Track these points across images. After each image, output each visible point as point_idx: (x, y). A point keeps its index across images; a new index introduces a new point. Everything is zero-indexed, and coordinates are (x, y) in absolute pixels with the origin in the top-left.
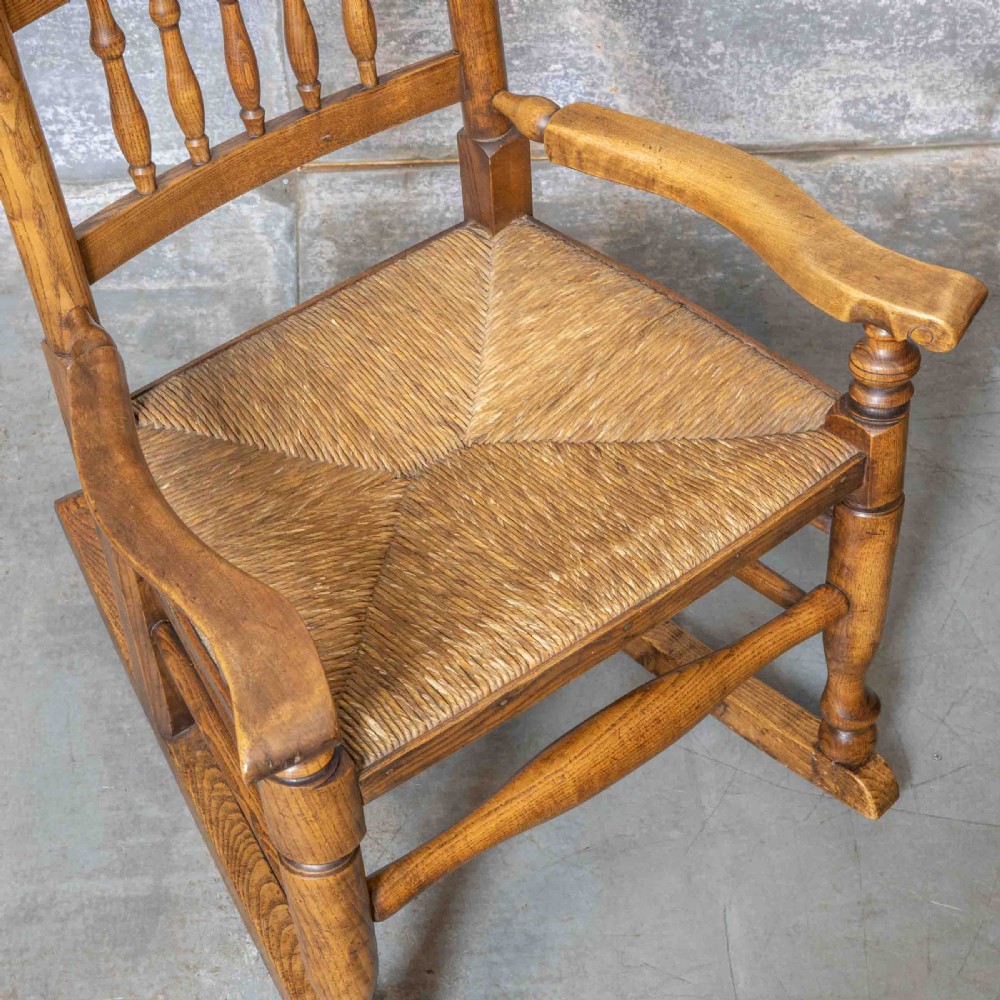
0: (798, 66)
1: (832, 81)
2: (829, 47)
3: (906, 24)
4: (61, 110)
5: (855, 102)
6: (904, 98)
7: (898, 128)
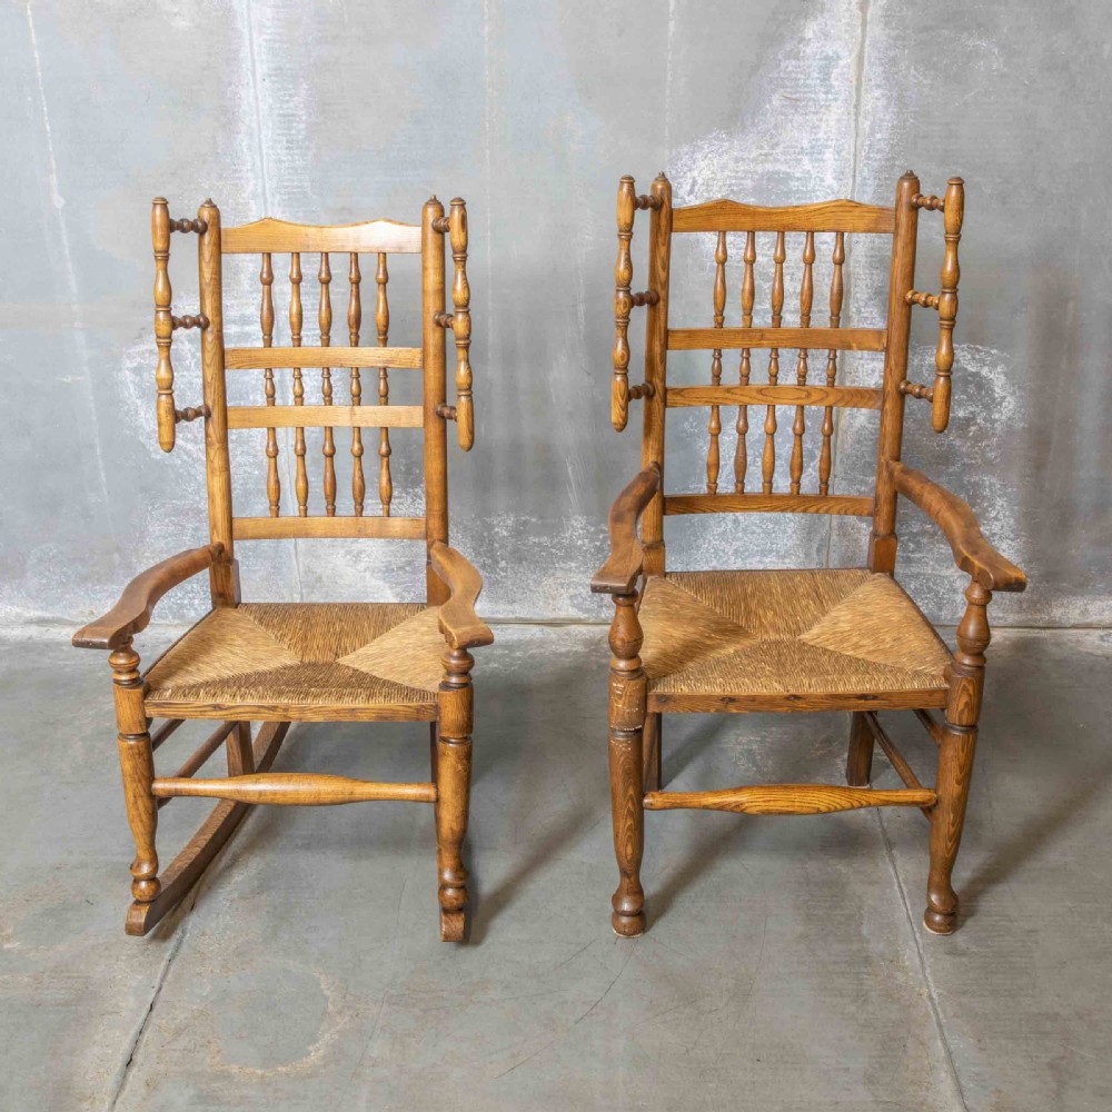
0: (544, 575)
1: (562, 585)
2: (557, 565)
3: (592, 555)
4: (195, 586)
5: (576, 596)
7: (599, 612)
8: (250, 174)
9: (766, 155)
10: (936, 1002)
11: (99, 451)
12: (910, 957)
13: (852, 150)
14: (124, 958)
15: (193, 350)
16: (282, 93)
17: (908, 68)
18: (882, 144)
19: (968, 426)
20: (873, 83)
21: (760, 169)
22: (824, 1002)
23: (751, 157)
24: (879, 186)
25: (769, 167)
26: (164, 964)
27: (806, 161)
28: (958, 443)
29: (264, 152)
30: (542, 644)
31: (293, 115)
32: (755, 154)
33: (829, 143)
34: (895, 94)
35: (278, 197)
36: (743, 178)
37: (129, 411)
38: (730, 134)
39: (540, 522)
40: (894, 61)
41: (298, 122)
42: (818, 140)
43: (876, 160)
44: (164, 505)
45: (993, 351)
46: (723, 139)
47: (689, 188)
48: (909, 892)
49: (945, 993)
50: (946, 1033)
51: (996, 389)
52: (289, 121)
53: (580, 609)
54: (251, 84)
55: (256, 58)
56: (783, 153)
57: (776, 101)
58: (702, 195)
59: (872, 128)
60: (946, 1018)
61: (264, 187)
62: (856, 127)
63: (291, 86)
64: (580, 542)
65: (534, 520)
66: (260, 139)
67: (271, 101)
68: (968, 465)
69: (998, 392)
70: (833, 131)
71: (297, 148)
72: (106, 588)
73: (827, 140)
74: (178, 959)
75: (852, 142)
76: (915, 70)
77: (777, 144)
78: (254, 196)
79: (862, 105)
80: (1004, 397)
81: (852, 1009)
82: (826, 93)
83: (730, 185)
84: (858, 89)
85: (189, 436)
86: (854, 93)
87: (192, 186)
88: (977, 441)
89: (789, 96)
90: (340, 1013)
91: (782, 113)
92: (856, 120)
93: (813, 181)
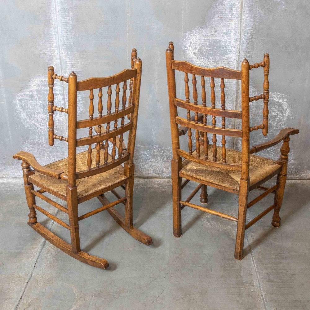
0: (145, 163)
1: (150, 166)
2: (149, 160)
3: (160, 157)
5: (155, 170)
6: (162, 169)
7: (162, 175)
8: (55, 40)
9: (213, 34)
10: (264, 297)
11: (9, 125)
12: (256, 282)
13: (239, 33)
14: (13, 282)
15: (37, 94)
16: (64, 16)
17: (256, 8)
18: (249, 32)
19: (275, 118)
20: (246, 12)
21: (211, 39)
22: (229, 296)
23: (208, 35)
24: (247, 44)
25: (214, 38)
26: (25, 283)
27: (225, 36)
28: (272, 123)
29: (59, 33)
30: (145, 184)
31: (68, 22)
32: (210, 34)
33: (232, 31)
34: (252, 16)
35: (63, 47)
36: (205, 42)
37: (18, 113)
38: (202, 28)
39: (144, 147)
40: (252, 6)
41: (69, 25)
42: (229, 30)
43: (247, 36)
44: (28, 142)
45: (283, 95)
46: (200, 29)
47: (189, 45)
48: (256, 262)
49: (266, 294)
50: (266, 306)
51: (284, 106)
52: (67, 24)
53: (156, 174)
54: (55, 12)
55: (56, 5)
56: (218, 34)
57: (216, 17)
58: (193, 47)
59: (245, 26)
60: (267, 302)
61: (59, 44)
62: (241, 26)
63: (67, 14)
64: (156, 153)
65: (142, 146)
66: (58, 30)
67: (61, 18)
68: (275, 130)
69: (285, 107)
70: (234, 27)
71: (69, 32)
72: (11, 167)
73: (232, 30)
74: (30, 282)
75: (239, 30)
76: (259, 8)
77: (216, 31)
78: (56, 47)
79: (242, 19)
80: (287, 109)
81: (238, 299)
82: (232, 15)
83: (202, 44)
84: (241, 14)
85: (36, 120)
86: (240, 16)
87: (37, 44)
88: (279, 123)
89: (220, 16)
90: (79, 299)
91: (217, 22)
92: (241, 24)
93: (227, 43)
